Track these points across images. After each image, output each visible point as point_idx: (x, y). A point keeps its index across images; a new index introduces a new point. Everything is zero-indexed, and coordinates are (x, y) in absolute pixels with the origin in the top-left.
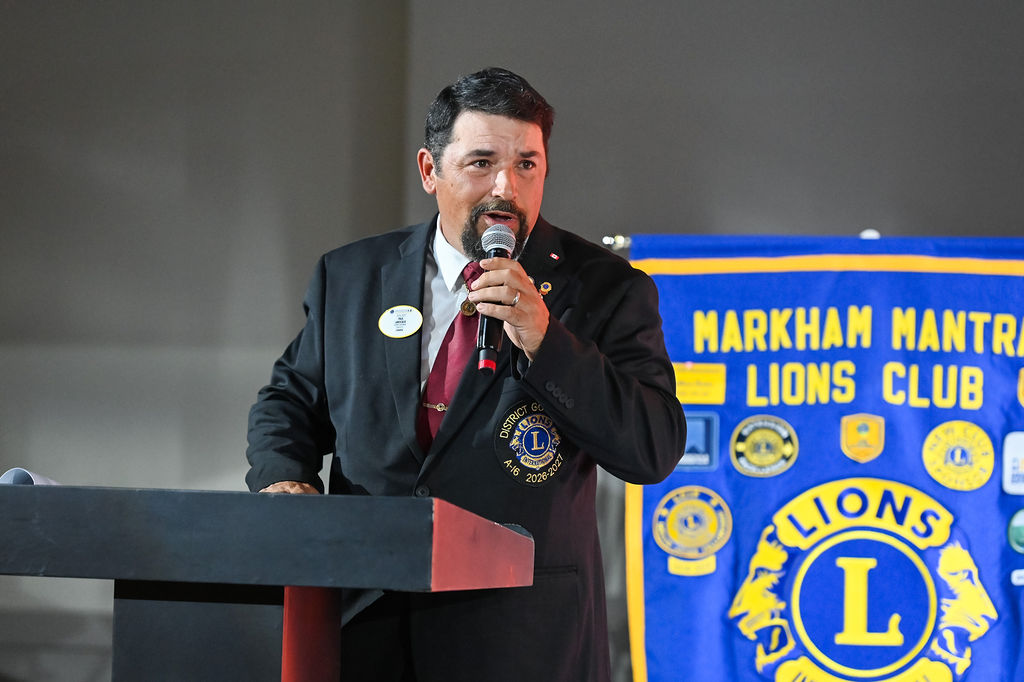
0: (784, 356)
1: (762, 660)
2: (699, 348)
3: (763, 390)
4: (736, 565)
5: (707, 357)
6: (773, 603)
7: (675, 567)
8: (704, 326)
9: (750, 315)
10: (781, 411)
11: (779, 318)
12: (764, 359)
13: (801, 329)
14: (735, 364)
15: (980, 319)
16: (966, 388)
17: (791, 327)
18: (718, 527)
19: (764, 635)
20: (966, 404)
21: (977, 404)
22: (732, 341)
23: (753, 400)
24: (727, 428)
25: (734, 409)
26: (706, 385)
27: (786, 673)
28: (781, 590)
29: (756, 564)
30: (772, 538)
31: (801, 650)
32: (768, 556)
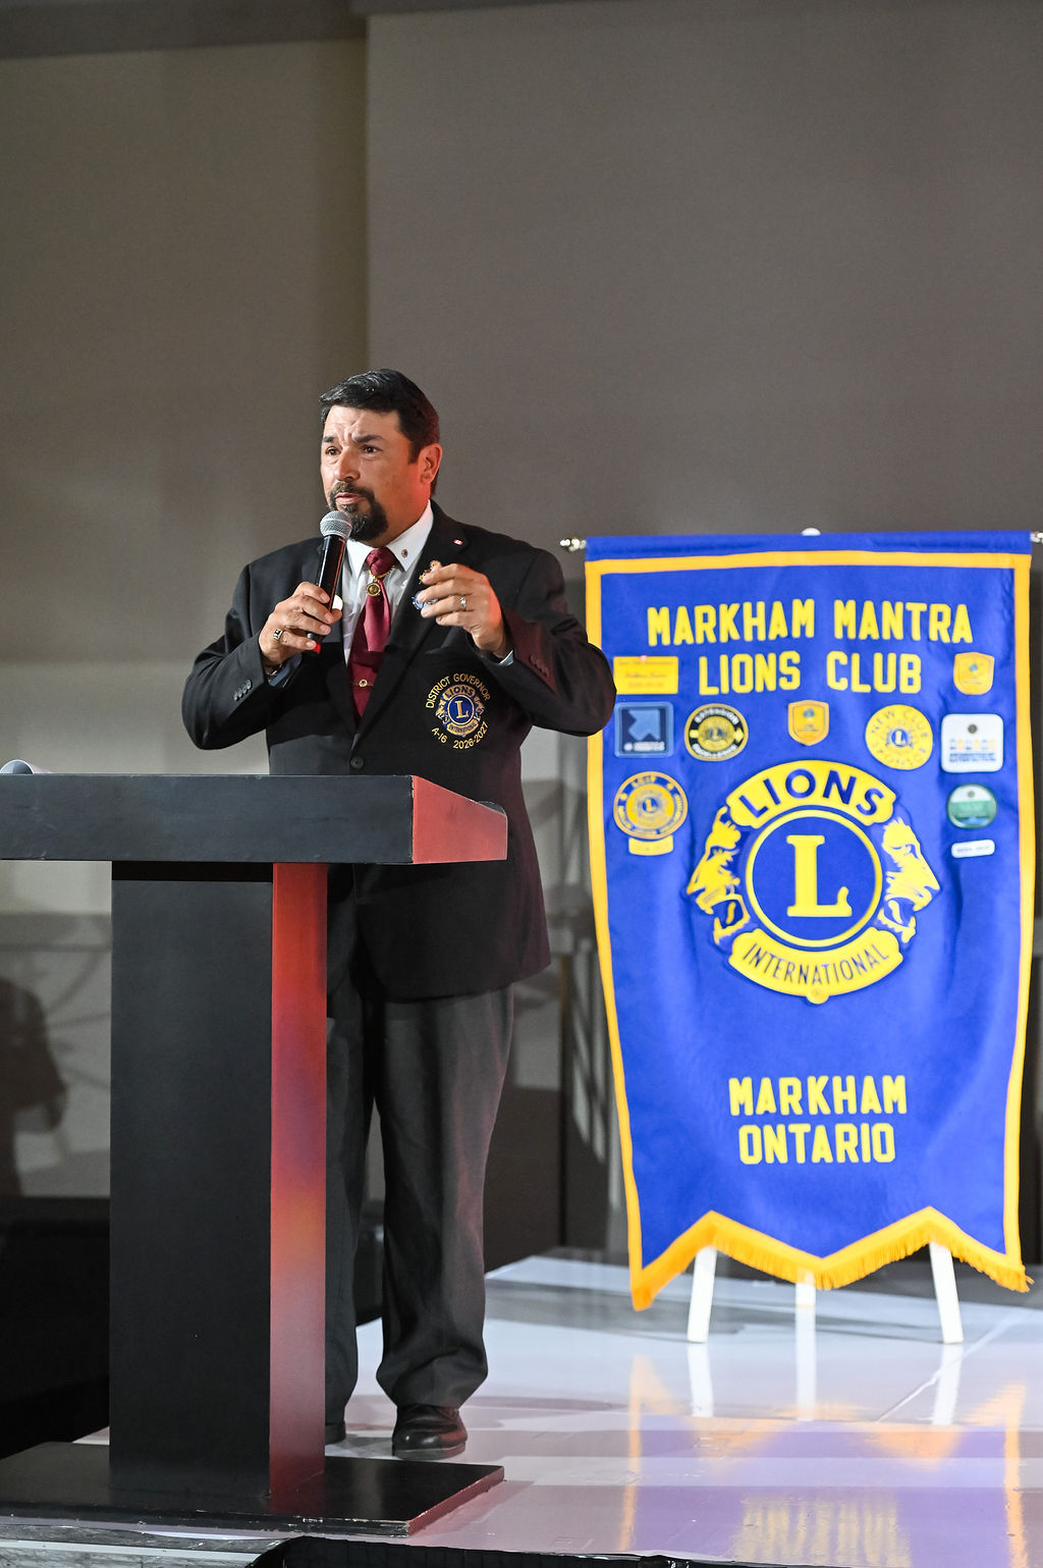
0: (733, 647)
1: (719, 933)
2: (653, 642)
3: (714, 680)
4: (693, 846)
5: (660, 651)
6: (727, 879)
7: (635, 847)
8: (657, 621)
9: (699, 611)
10: (732, 698)
11: (728, 613)
12: (713, 651)
13: (749, 622)
14: (687, 657)
15: (916, 608)
16: (905, 674)
17: (738, 620)
18: (673, 810)
19: (721, 909)
20: (905, 689)
21: (916, 688)
22: (683, 634)
23: (705, 689)
24: (681, 717)
25: (686, 699)
26: (660, 677)
27: (741, 946)
28: (735, 867)
29: (711, 842)
30: (726, 818)
31: (756, 923)
32: (722, 836)
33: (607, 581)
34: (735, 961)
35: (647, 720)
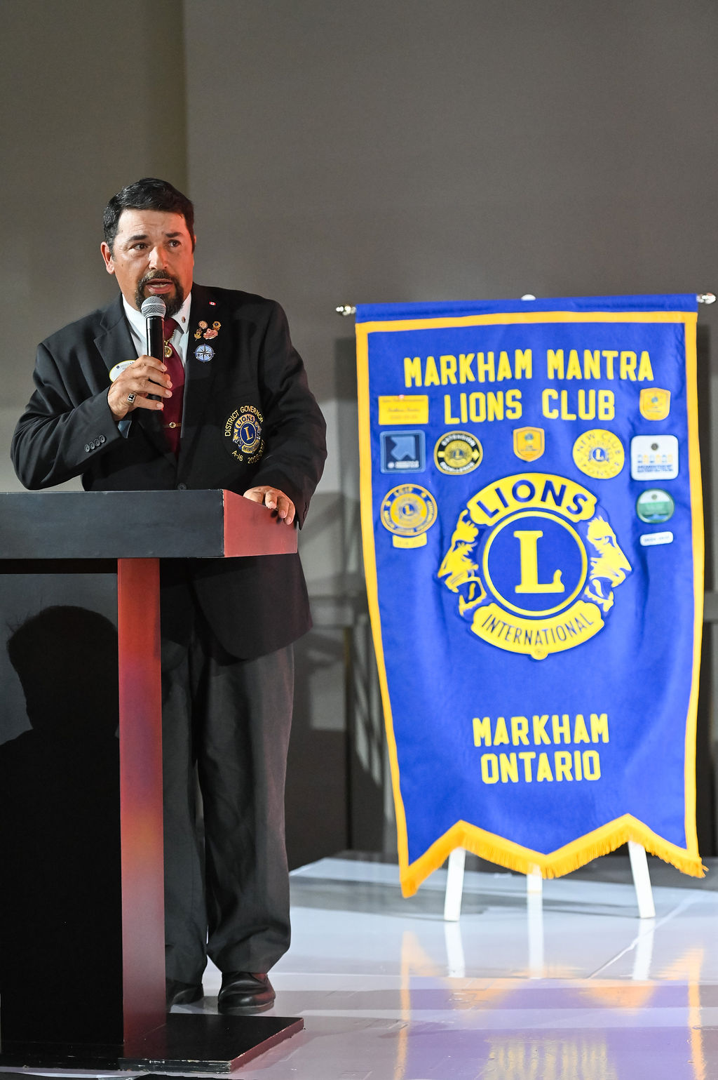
0: (470, 387)
1: (463, 607)
2: (408, 384)
3: (456, 413)
4: (442, 540)
5: (414, 391)
6: (469, 566)
7: (398, 542)
8: (412, 368)
9: (444, 359)
10: (470, 427)
11: (465, 361)
12: (455, 390)
13: (482, 367)
14: (435, 395)
15: (610, 355)
16: (602, 405)
17: (474, 366)
18: (427, 513)
19: (464, 589)
20: (603, 417)
21: (610, 416)
22: (432, 378)
23: (449, 420)
24: (431, 441)
25: (435, 427)
26: (415, 411)
27: (480, 616)
28: (475, 556)
29: (456, 538)
30: (467, 519)
31: (491, 599)
32: (464, 532)
33: (373, 337)
34: (476, 628)
35: (405, 444)
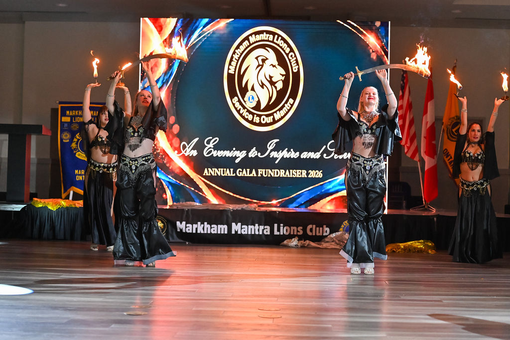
0: (78, 116)
1: (75, 152)
3: (75, 120)
4: (71, 141)
5: (68, 116)
6: (75, 145)
7: (64, 141)
8: (68, 112)
9: (73, 111)
10: (77, 122)
11: (77, 112)
12: (75, 116)
13: (79, 113)
14: (72, 117)
17: (78, 113)
18: (69, 136)
19: (75, 149)
22: (71, 114)
23: (74, 121)
24: (70, 124)
25: (71, 122)
26: (68, 119)
27: (77, 154)
28: (77, 144)
29: (74, 140)
30: (76, 138)
31: (79, 151)
32: (75, 140)
33: (61, 107)
34: (77, 156)
35: (66, 125)
